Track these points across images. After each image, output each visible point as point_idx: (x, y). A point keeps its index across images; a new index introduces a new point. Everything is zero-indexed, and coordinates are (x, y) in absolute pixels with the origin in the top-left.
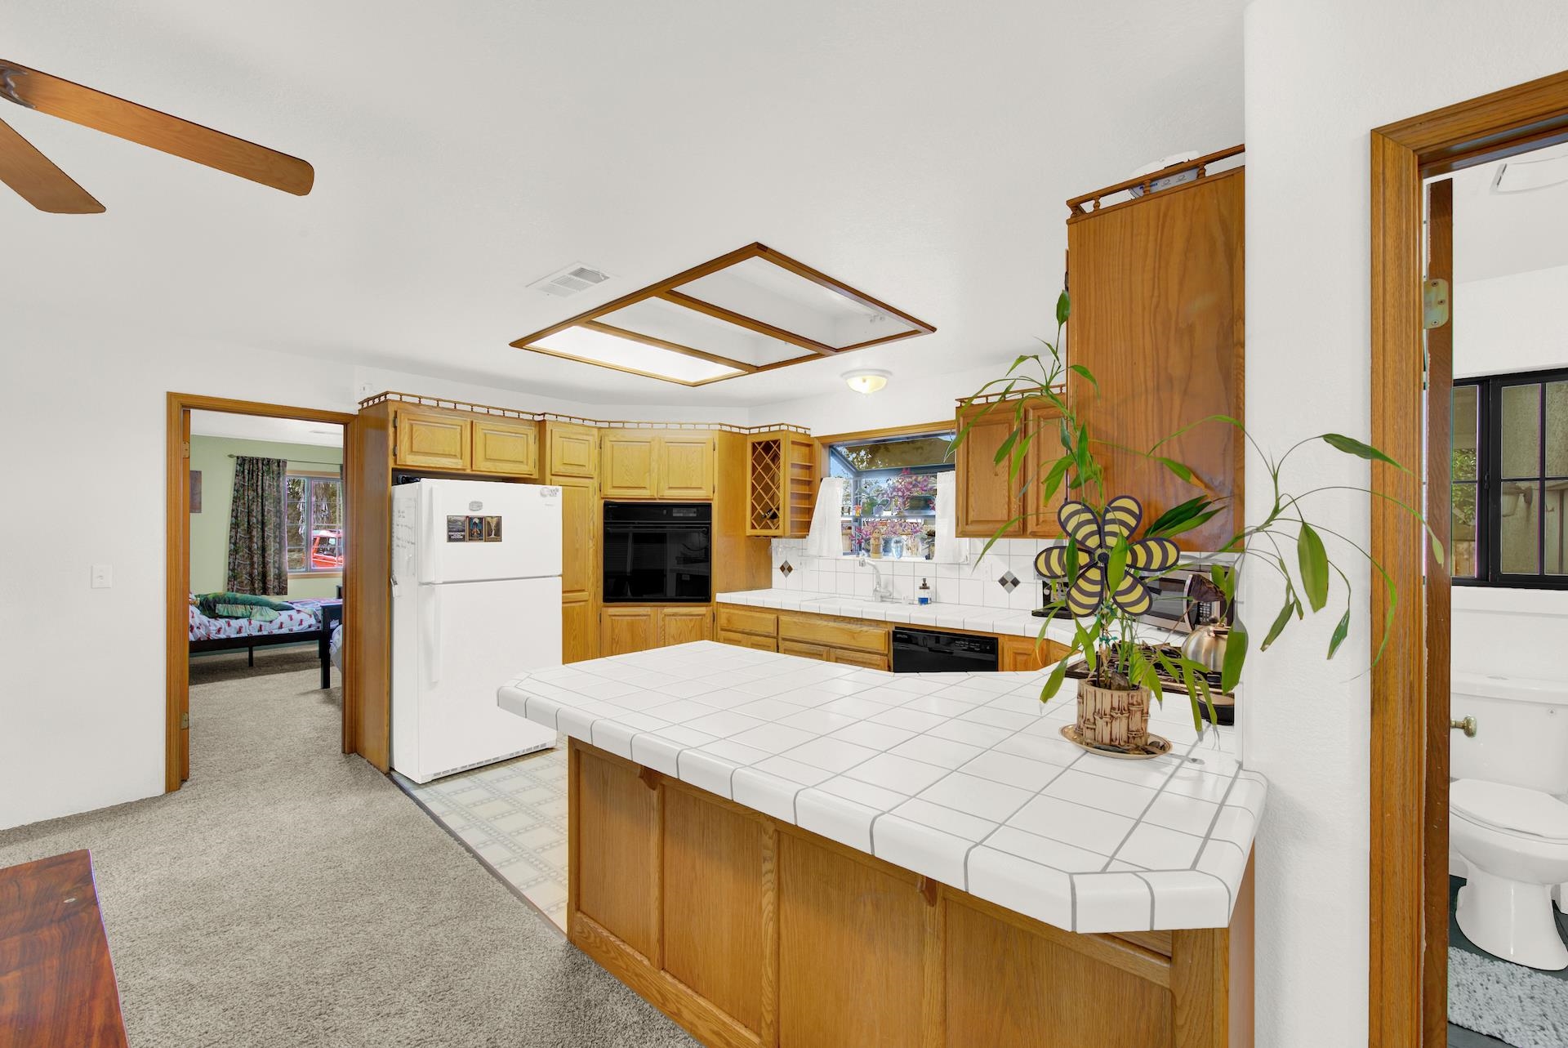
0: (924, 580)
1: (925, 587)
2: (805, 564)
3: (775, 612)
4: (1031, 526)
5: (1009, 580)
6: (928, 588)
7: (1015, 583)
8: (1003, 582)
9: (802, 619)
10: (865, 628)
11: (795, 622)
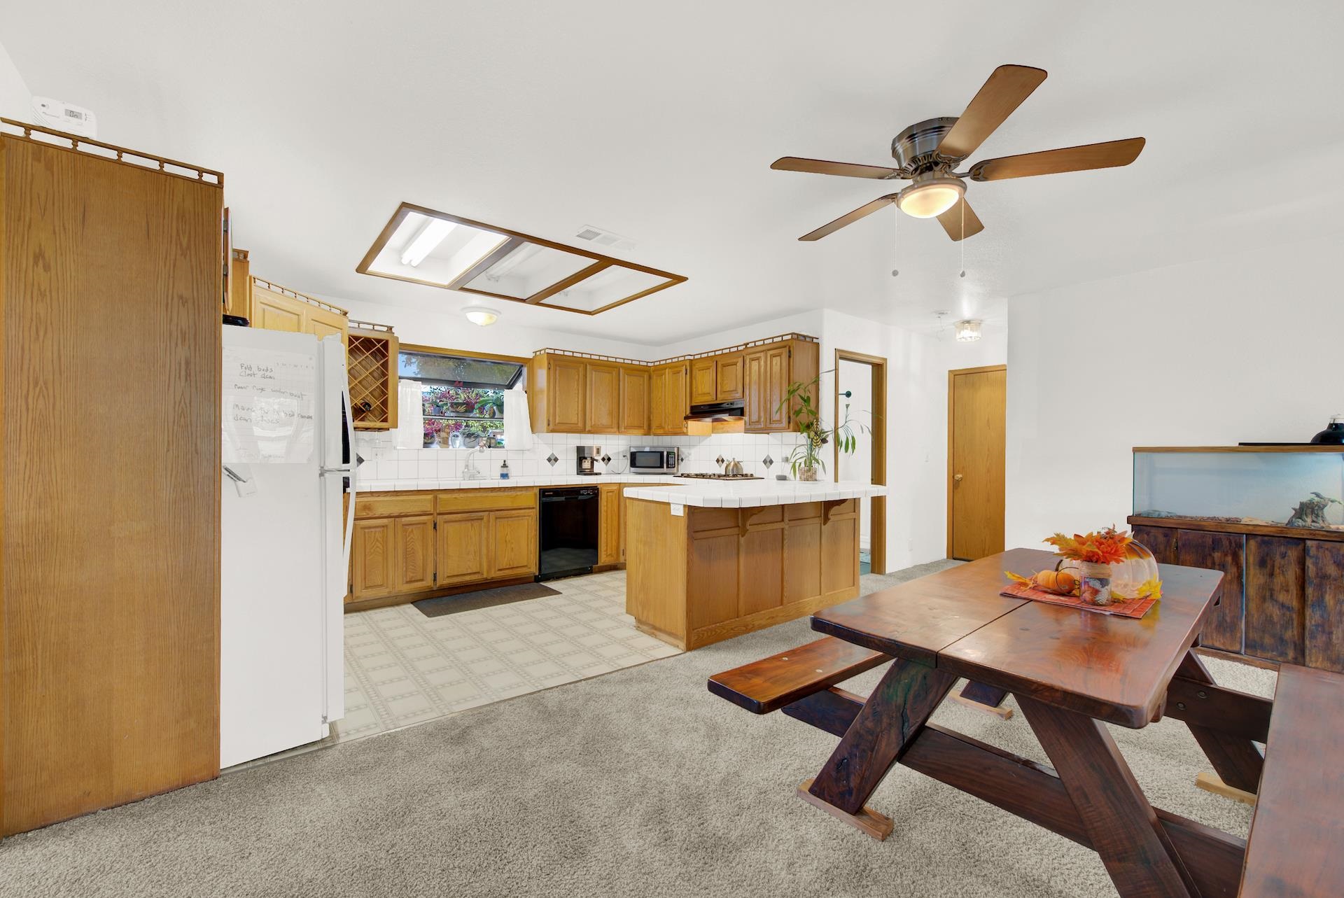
0: (505, 461)
1: (505, 466)
2: (382, 455)
3: (430, 492)
4: (588, 428)
5: (553, 458)
6: (507, 467)
7: (556, 460)
8: (549, 460)
9: (462, 495)
10: (519, 493)
11: (455, 498)
